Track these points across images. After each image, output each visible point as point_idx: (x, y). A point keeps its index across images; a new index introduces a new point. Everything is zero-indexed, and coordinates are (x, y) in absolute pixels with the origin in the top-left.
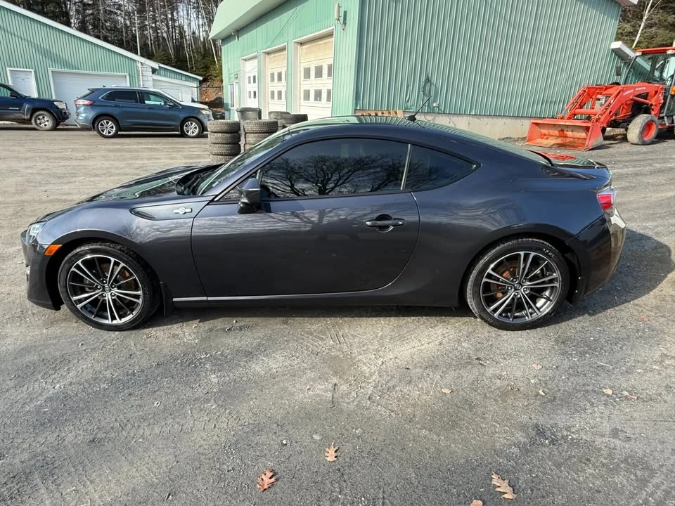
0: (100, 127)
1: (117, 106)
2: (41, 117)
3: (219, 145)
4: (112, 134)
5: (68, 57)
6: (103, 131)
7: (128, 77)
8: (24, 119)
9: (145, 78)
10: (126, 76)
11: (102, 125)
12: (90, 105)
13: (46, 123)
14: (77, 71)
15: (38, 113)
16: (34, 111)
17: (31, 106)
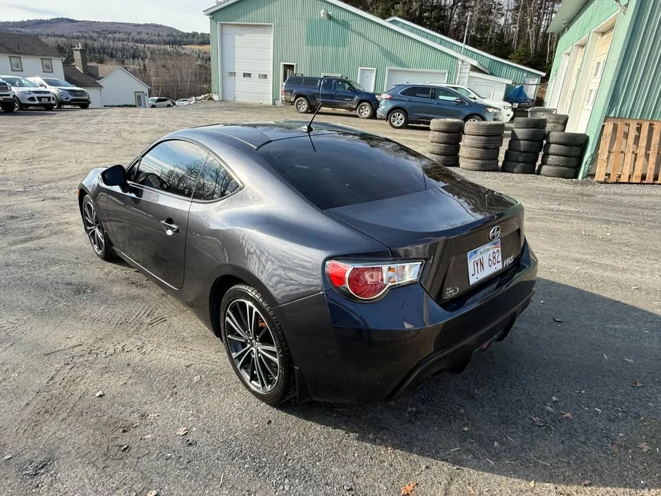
0: (392, 118)
1: (410, 101)
2: (364, 107)
3: (435, 144)
4: (400, 125)
5: (403, 58)
6: (394, 121)
7: (447, 74)
8: (352, 108)
9: (462, 75)
10: (445, 73)
11: (394, 117)
12: (389, 99)
13: (366, 112)
14: (405, 69)
15: (363, 104)
16: (361, 101)
17: (359, 98)
